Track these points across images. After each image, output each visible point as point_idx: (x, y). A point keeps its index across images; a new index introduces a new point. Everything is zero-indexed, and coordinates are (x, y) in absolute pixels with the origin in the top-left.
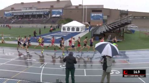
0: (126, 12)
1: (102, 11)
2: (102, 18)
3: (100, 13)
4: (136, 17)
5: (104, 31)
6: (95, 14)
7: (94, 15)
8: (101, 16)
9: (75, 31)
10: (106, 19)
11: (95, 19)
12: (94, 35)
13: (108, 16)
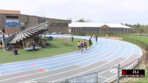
0: (44, 19)
1: (19, 17)
2: (19, 25)
3: (17, 20)
4: (54, 23)
5: (20, 40)
6: (11, 21)
7: (9, 22)
8: (18, 22)
10: (24, 26)
11: (10, 26)
13: (25, 23)
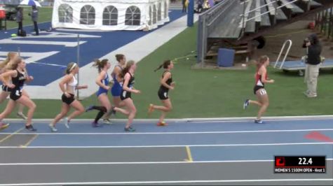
5: (257, 24)
9: (121, 25)
12: (211, 42)
